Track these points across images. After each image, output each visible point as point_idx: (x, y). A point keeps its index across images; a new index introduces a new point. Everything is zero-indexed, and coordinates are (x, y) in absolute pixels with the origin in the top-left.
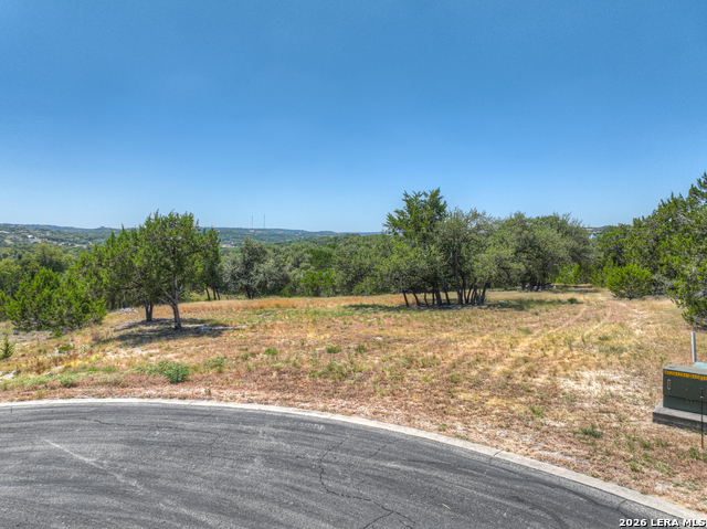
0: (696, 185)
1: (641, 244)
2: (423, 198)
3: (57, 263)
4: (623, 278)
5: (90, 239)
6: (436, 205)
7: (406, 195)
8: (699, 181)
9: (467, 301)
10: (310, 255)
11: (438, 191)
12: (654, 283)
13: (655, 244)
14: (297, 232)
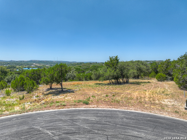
0: (179, 58)
1: (162, 68)
2: (114, 58)
3: (5, 71)
4: (160, 77)
5: (8, 64)
6: (116, 59)
7: (110, 57)
8: (180, 57)
9: (124, 82)
10: (75, 69)
11: (117, 56)
12: (167, 78)
13: (166, 68)
14: (66, 62)
